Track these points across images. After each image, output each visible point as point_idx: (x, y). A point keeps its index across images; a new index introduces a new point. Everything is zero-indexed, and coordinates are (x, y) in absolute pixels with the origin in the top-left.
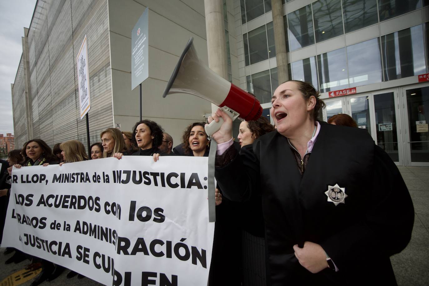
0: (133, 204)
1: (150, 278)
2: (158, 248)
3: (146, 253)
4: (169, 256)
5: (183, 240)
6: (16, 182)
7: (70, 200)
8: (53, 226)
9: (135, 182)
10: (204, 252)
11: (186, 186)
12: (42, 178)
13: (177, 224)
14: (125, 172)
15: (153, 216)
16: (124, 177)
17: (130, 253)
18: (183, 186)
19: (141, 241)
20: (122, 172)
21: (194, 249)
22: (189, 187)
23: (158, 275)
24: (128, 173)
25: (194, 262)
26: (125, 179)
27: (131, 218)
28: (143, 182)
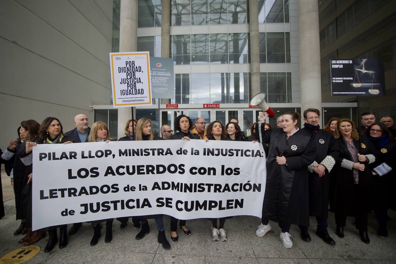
0: (223, 167)
1: (230, 202)
2: (236, 187)
3: (229, 191)
4: (241, 190)
5: (249, 181)
6: (75, 158)
7: (145, 168)
8: (127, 189)
9: (223, 155)
10: (260, 185)
11: (254, 156)
12: (108, 153)
13: (246, 175)
14: (216, 149)
15: (234, 172)
16: (216, 152)
17: (222, 191)
18: (253, 156)
19: (227, 185)
20: (215, 150)
21: (255, 185)
22: (256, 156)
23: (234, 201)
24: (218, 150)
25: (254, 191)
26: (217, 154)
27: (223, 174)
28: (228, 154)
